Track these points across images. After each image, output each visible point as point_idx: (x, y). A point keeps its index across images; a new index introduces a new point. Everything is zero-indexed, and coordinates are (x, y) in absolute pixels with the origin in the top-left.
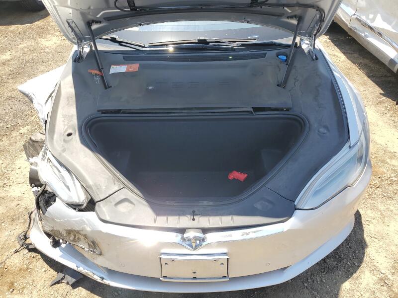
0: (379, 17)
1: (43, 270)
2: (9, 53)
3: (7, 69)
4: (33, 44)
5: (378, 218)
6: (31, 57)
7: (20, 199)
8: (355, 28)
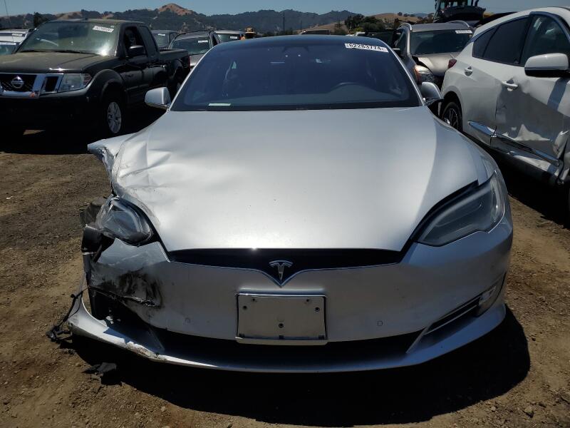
0: (523, 127)
1: (77, 364)
2: (70, 176)
3: (65, 189)
4: (100, 170)
5: (546, 333)
6: (95, 180)
7: (58, 298)
8: (497, 148)
